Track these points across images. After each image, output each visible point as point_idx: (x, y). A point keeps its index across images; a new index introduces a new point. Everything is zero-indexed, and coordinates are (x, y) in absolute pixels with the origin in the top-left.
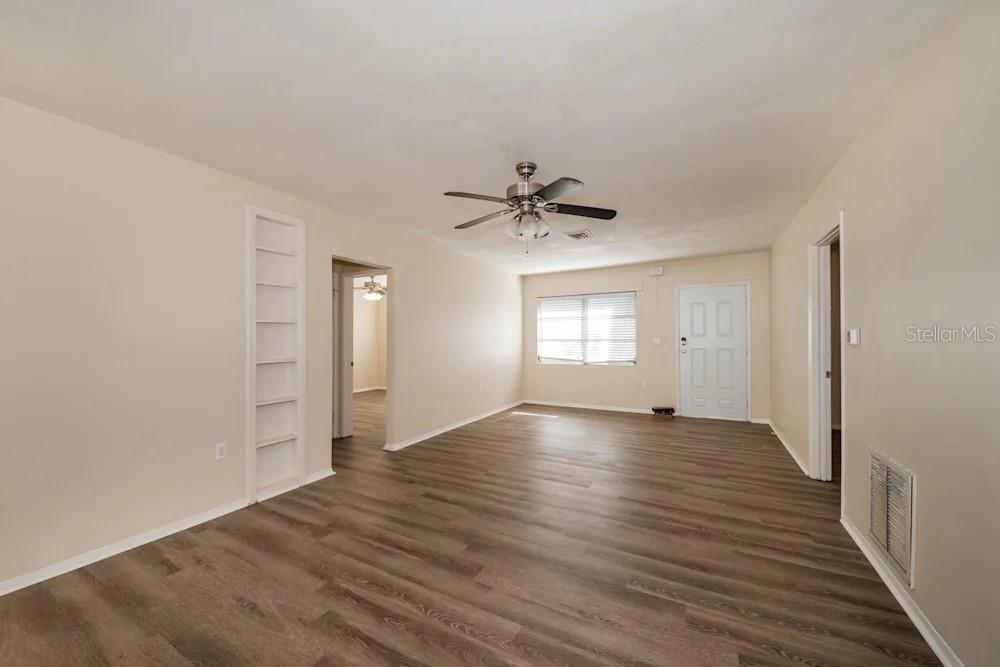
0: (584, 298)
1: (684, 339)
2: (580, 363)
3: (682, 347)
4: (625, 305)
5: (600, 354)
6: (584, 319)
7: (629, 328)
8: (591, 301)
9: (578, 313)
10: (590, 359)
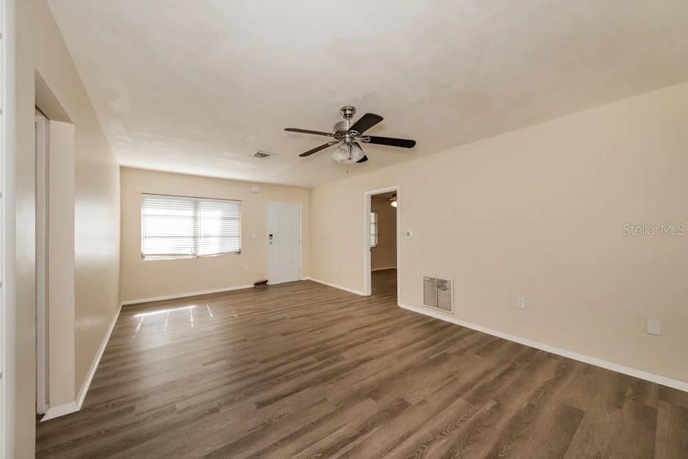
0: (196, 200)
1: (271, 235)
2: (191, 257)
3: (270, 241)
4: (232, 210)
5: (211, 248)
6: (195, 218)
7: (235, 227)
8: (203, 204)
9: (191, 213)
10: (201, 253)
